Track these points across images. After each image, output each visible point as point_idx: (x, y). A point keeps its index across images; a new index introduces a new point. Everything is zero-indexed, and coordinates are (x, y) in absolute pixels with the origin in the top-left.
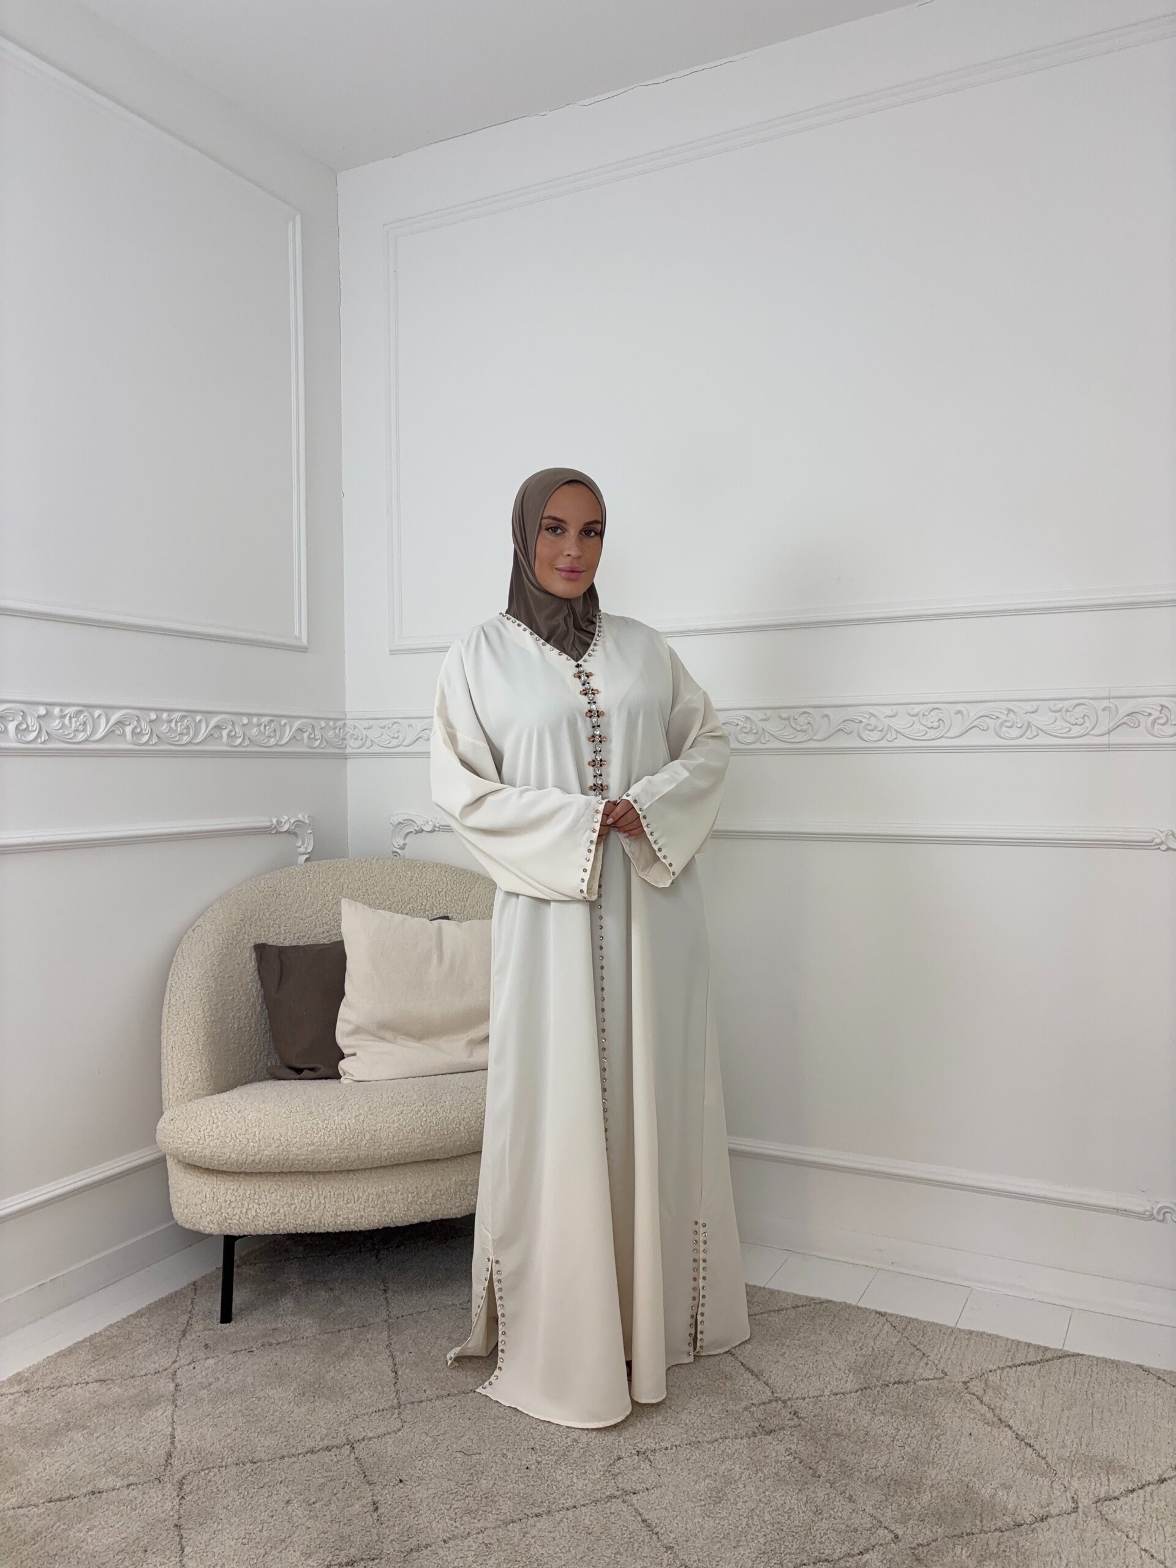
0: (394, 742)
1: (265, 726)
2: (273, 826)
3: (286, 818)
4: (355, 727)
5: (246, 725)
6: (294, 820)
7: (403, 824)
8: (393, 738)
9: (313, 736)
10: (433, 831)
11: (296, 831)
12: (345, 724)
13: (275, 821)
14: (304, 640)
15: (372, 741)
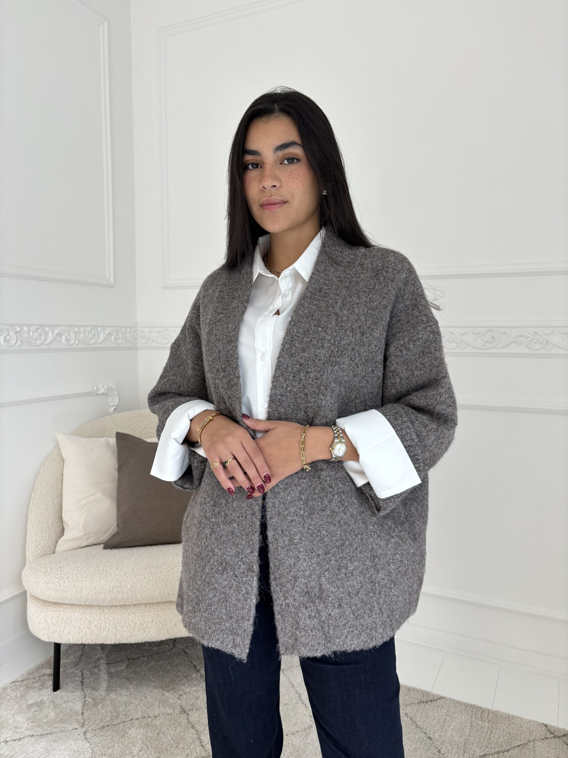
0: (165, 341)
1: (88, 332)
3: (102, 386)
4: (142, 332)
5: (78, 331)
6: (107, 387)
8: (165, 338)
9: (117, 337)
11: (108, 393)
12: (136, 330)
13: (95, 388)
14: (112, 280)
15: (152, 340)
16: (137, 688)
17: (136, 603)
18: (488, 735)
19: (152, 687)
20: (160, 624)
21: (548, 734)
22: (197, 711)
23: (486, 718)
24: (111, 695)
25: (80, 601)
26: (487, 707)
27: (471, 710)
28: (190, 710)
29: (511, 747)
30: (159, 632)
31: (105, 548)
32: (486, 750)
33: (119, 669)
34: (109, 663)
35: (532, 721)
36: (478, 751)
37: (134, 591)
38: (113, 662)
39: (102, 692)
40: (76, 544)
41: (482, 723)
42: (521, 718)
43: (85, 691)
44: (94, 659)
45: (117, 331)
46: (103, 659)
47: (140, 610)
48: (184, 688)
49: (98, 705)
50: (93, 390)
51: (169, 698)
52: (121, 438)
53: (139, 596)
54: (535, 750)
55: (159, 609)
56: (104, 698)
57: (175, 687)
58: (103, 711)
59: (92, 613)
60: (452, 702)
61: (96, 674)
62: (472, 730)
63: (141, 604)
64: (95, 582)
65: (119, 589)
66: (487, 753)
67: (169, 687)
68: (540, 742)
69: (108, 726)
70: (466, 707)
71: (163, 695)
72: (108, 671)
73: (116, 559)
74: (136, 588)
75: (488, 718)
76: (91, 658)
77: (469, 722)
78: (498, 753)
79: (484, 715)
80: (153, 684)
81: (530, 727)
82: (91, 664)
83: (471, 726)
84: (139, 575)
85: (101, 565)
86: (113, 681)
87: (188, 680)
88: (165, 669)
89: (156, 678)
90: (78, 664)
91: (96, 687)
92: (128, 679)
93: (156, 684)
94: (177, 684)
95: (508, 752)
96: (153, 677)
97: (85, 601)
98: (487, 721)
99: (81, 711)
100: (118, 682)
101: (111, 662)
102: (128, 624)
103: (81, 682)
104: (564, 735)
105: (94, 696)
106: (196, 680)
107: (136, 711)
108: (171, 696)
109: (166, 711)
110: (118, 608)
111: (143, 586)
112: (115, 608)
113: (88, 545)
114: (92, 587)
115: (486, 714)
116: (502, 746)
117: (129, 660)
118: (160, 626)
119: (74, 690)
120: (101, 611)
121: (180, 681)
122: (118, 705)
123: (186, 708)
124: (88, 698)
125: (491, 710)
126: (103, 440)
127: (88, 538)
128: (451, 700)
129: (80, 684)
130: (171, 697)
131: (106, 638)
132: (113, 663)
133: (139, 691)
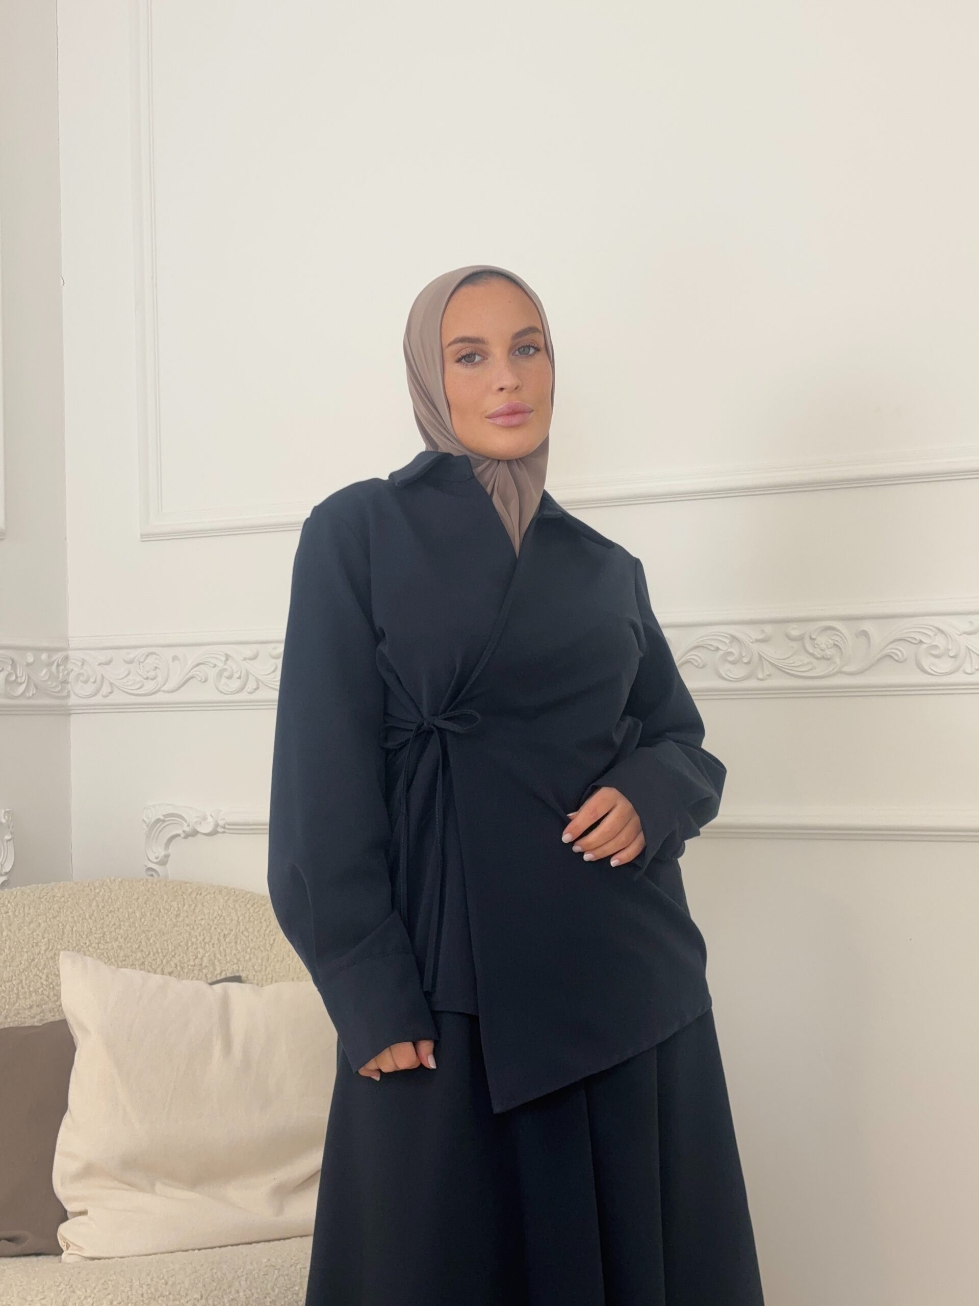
0: (150, 686)
7: (164, 821)
8: (147, 679)
9: (13, 678)
10: (214, 833)
12: (66, 658)
15: (111, 684)
45: (13, 661)
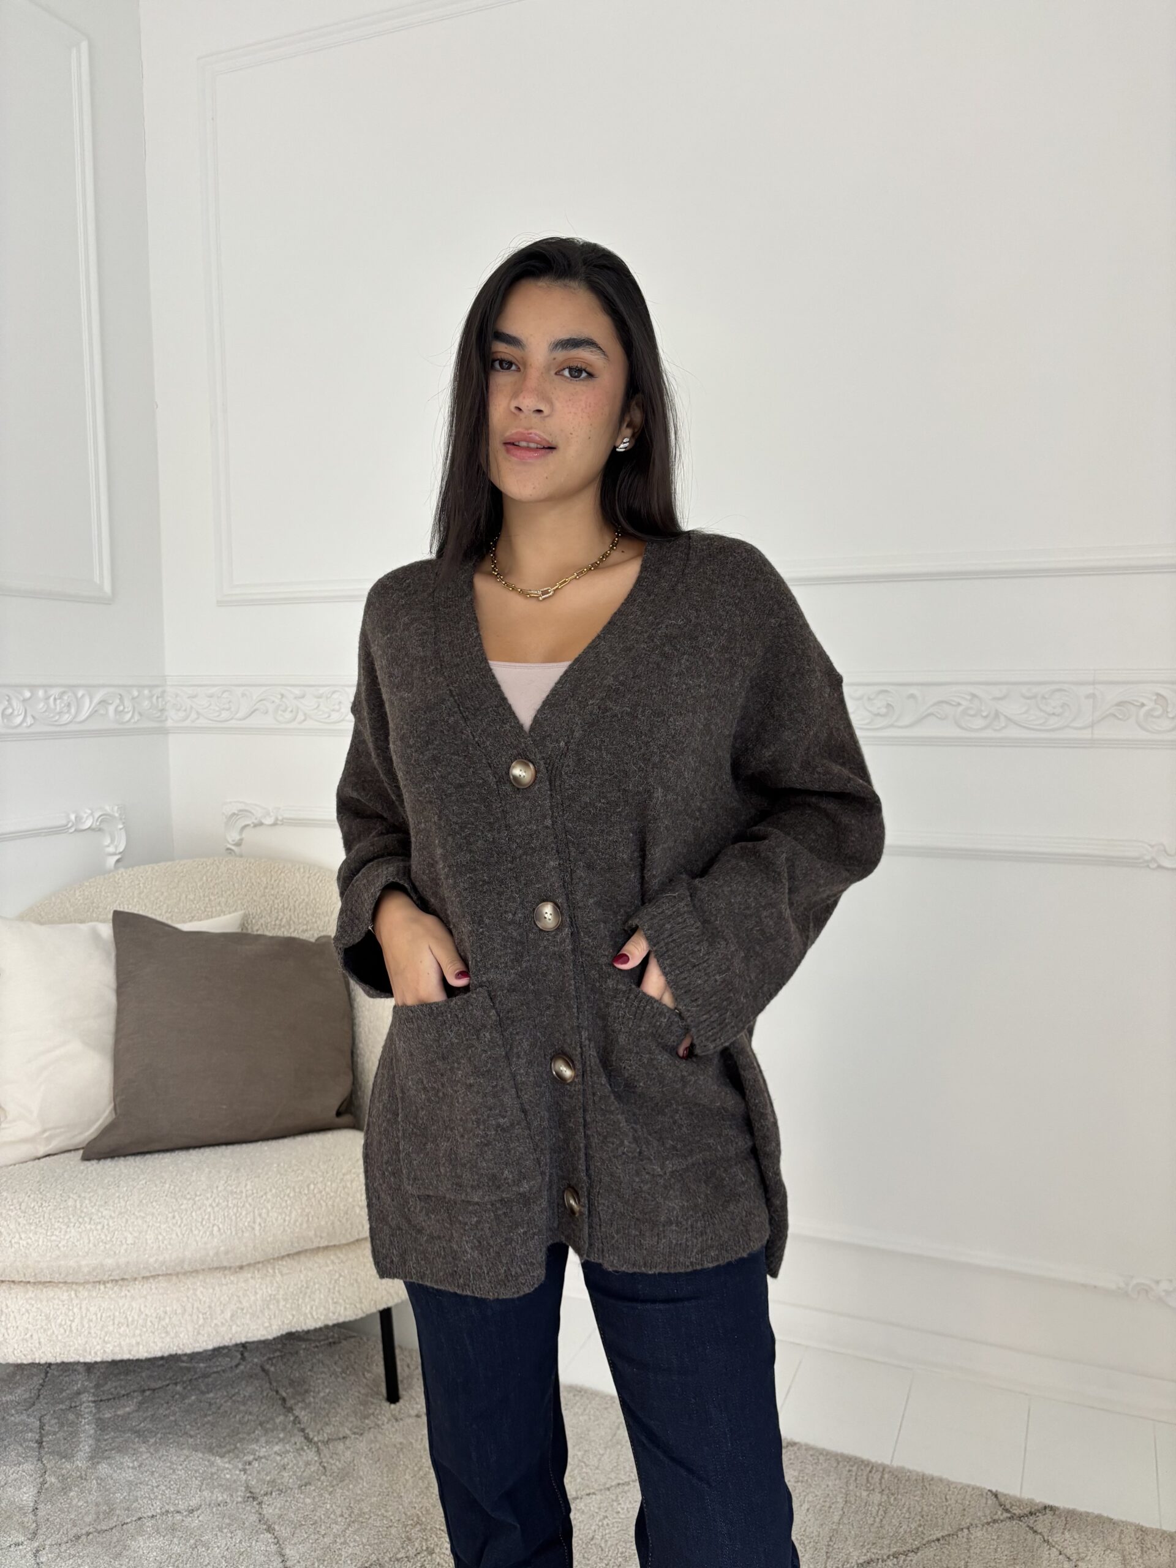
0: (225, 715)
1: (55, 699)
2: (70, 825)
3: (89, 812)
4: (177, 695)
5: (30, 698)
6: (100, 813)
7: (238, 815)
8: (223, 709)
9: (121, 708)
10: (275, 824)
11: (101, 826)
12: (164, 692)
13: (73, 817)
14: (107, 588)
15: (198, 713)
16: (157, 1451)
17: (148, 1274)
18: (878, 1520)
19: (189, 1448)
20: (201, 1316)
21: (999, 1513)
22: (279, 1494)
23: (878, 1485)
24: (99, 1467)
25: (25, 1275)
26: (879, 1462)
27: (848, 1468)
28: (266, 1494)
29: (924, 1542)
30: (199, 1333)
31: (86, 1158)
32: (873, 1550)
33: (119, 1413)
34: (101, 1401)
35: (969, 1486)
36: (855, 1554)
37: (142, 1249)
38: (111, 1397)
39: (80, 1462)
40: (26, 1150)
41: (868, 1495)
42: (949, 1481)
43: (45, 1462)
44: (68, 1392)
45: (120, 695)
46: (88, 1392)
47: (156, 1288)
48: (257, 1448)
49: (71, 1490)
50: (68, 822)
51: (222, 1471)
52: (124, 922)
53: (152, 1260)
54: (971, 1547)
55: (199, 1284)
56: (84, 1473)
57: (238, 1445)
58: (80, 1504)
59: (53, 1298)
60: (811, 1452)
61: (72, 1424)
62: (846, 1510)
63: (159, 1275)
64: (57, 1233)
65: (107, 1246)
66: (873, 1556)
67: (225, 1446)
68: (982, 1530)
69: (88, 1534)
70: (838, 1463)
71: (212, 1464)
72: (97, 1416)
73: (106, 1181)
74: (147, 1243)
75: (880, 1483)
76: (62, 1391)
77: (841, 1492)
78: (895, 1555)
79: (872, 1478)
80: (191, 1440)
81: (964, 1499)
82: (62, 1402)
83: (846, 1502)
84: (153, 1214)
85: (71, 1195)
86: (106, 1437)
87: (266, 1431)
88: (219, 1408)
89: (198, 1429)
90: (34, 1404)
91: (70, 1451)
92: (138, 1433)
93: (198, 1441)
94: (241, 1440)
95: (916, 1553)
96: (192, 1426)
97: (35, 1275)
98: (877, 1490)
99: (32, 1505)
100: (117, 1440)
101: (104, 1398)
102: (130, 1319)
103: (37, 1442)
104: (1031, 1513)
105: (64, 1471)
106: (284, 1429)
107: (151, 1499)
108: (227, 1465)
109: (214, 1497)
110: (108, 1285)
111: (160, 1237)
112: (102, 1287)
113: (49, 1152)
114: (49, 1244)
115: (877, 1476)
116: (904, 1542)
117: (144, 1391)
118: (201, 1321)
119: (20, 1459)
120: (73, 1293)
121: (249, 1434)
122: (112, 1490)
123: (258, 1490)
124: (49, 1476)
125: (888, 1466)
126: (84, 927)
127: (49, 1139)
128: (808, 1448)
129: (36, 1445)
130: (226, 1467)
131: (85, 1350)
132: (109, 1400)
133: (160, 1458)
